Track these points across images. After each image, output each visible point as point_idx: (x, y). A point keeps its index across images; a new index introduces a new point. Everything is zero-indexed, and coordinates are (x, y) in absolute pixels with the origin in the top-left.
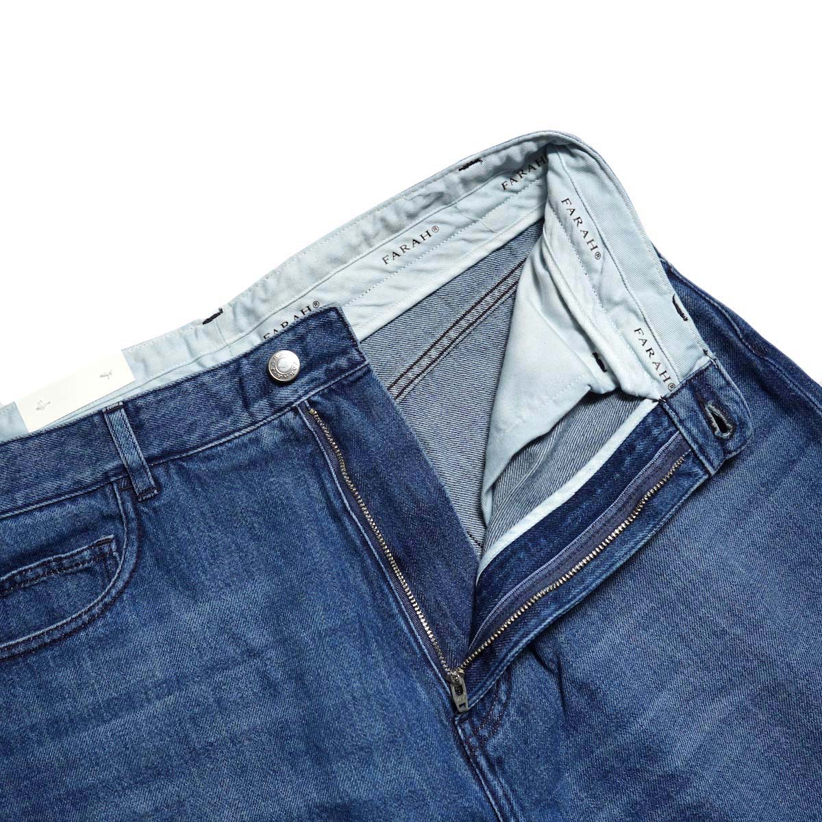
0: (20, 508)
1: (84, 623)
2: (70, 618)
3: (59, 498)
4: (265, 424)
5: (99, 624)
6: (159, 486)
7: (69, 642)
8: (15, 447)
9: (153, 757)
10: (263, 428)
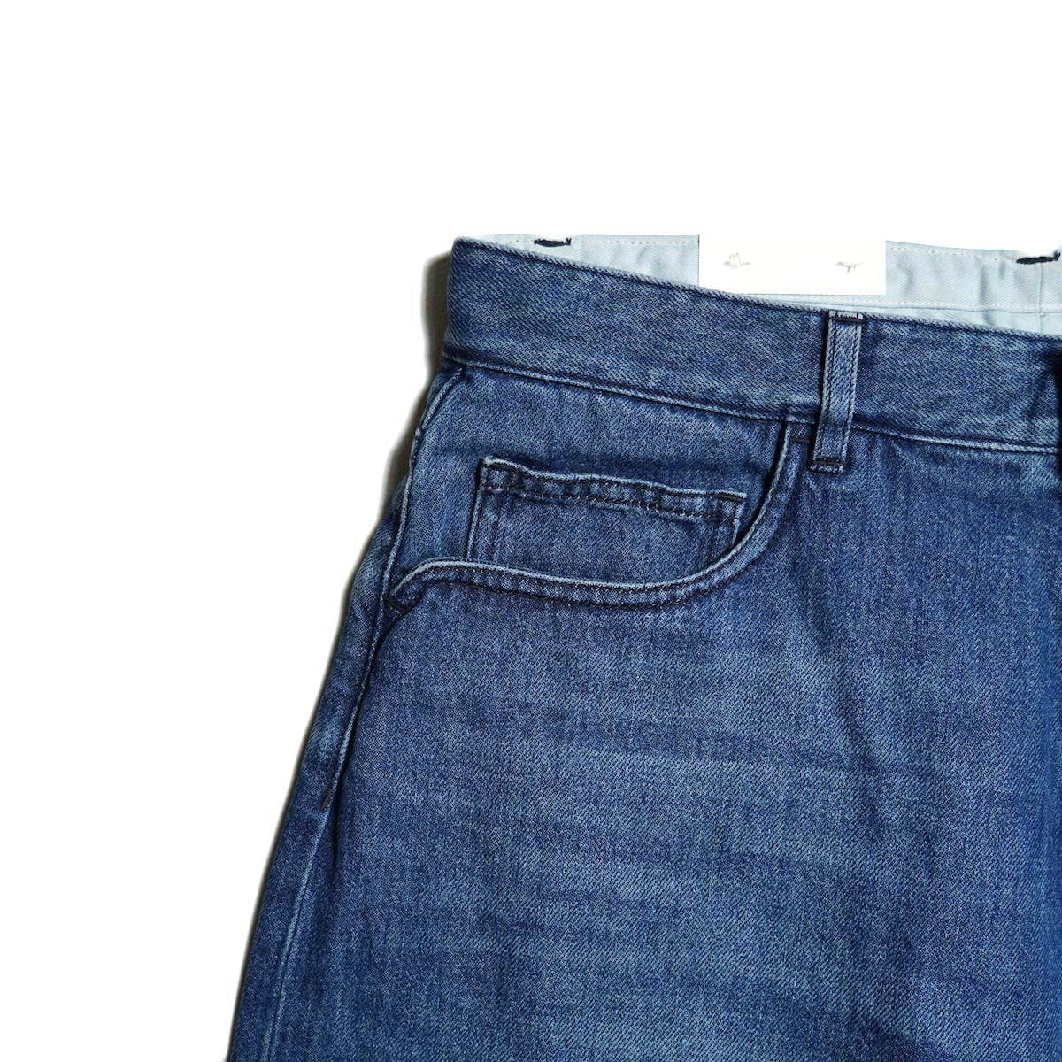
0: (647, 391)
1: (657, 602)
2: (642, 586)
3: (704, 406)
4: (1041, 453)
5: (679, 613)
6: (850, 464)
7: (624, 617)
8: (681, 298)
9: (670, 831)
10: (1036, 458)
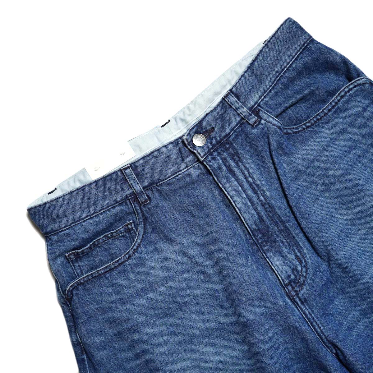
0: (93, 214)
1: (127, 258)
2: (121, 257)
3: (108, 208)
4: (192, 167)
5: (133, 258)
6: (150, 199)
7: (121, 267)
8: (86, 188)
9: (164, 308)
10: (191, 169)
